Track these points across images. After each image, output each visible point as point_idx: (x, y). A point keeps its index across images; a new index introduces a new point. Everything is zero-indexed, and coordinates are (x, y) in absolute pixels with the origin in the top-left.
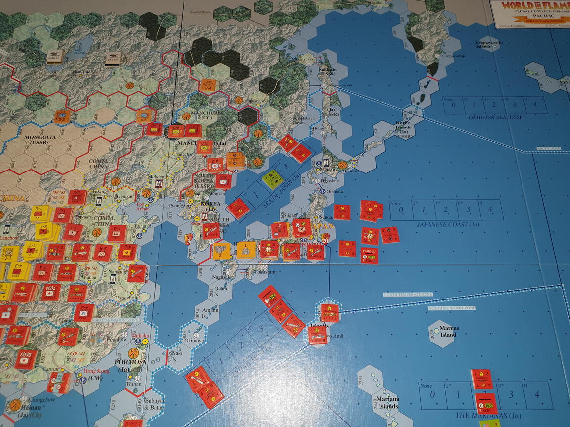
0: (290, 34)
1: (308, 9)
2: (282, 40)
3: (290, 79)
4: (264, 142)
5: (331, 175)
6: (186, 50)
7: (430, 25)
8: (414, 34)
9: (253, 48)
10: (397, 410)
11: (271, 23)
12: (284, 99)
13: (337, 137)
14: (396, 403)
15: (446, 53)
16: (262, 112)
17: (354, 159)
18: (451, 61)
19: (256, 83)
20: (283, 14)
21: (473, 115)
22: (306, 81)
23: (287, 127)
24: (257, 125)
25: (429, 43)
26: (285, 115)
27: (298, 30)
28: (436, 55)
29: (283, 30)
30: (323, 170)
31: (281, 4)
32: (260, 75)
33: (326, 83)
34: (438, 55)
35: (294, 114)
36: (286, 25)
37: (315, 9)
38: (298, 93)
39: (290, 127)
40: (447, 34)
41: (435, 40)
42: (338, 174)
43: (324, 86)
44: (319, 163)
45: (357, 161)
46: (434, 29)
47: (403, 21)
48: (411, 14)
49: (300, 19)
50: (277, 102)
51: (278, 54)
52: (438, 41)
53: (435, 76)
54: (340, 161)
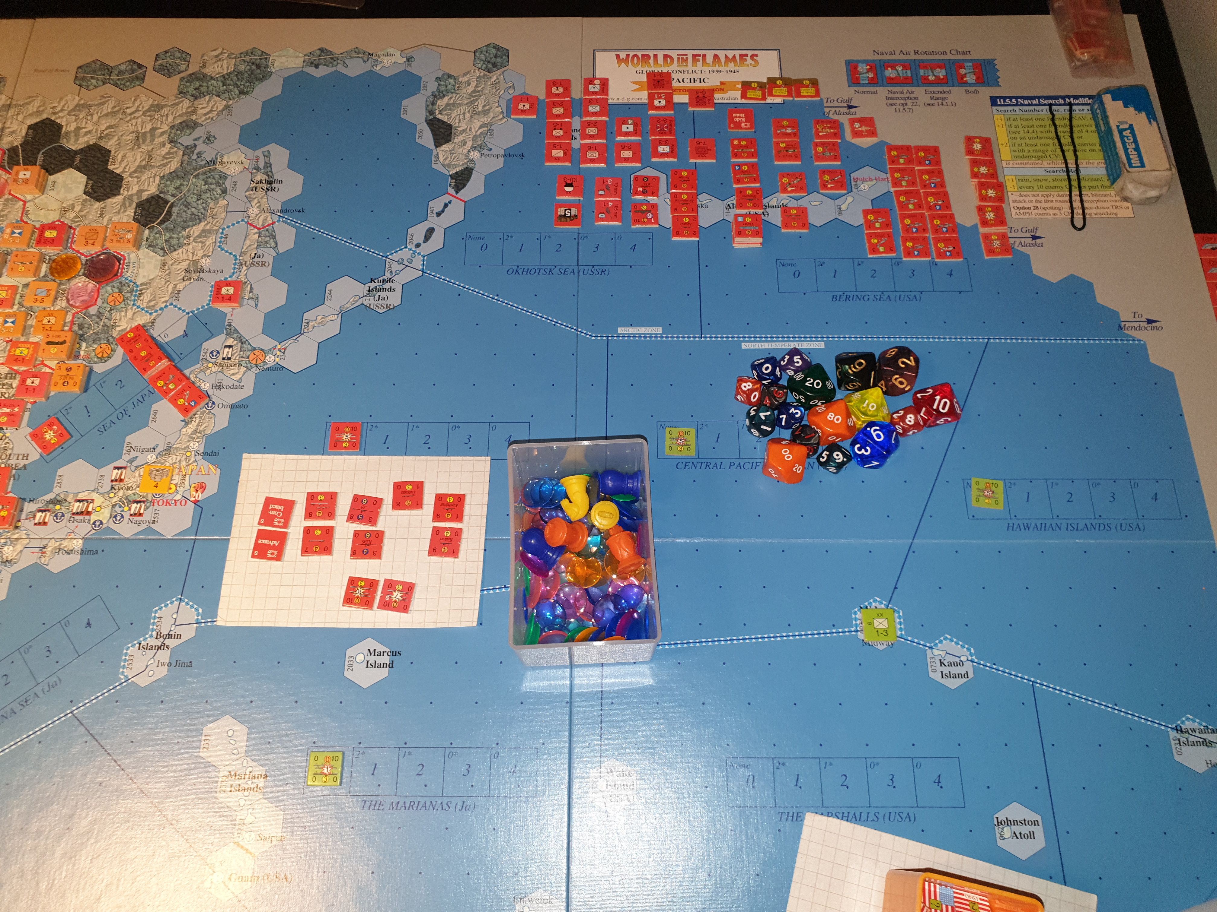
0: (211, 115)
1: (254, 67)
2: (195, 125)
3: (195, 198)
4: (123, 314)
5: (234, 374)
6: (12, 142)
7: (476, 94)
8: (440, 113)
9: (138, 140)
10: (259, 795)
11: (181, 93)
12: (175, 236)
13: (256, 305)
14: (261, 783)
15: (491, 150)
16: (129, 259)
17: (279, 347)
18: (499, 163)
19: (130, 206)
20: (205, 76)
21: (515, 268)
22: (222, 203)
23: (171, 287)
24: (116, 284)
25: (464, 131)
26: (172, 264)
27: (227, 107)
28: (472, 154)
29: (200, 106)
30: (221, 365)
31: (206, 58)
32: (140, 192)
33: (258, 207)
34: (476, 154)
35: (187, 262)
36: (207, 98)
37: (267, 66)
38: (203, 224)
39: (175, 287)
40: (502, 113)
41: (477, 124)
42: (244, 373)
43: (253, 211)
44: (215, 353)
45: (283, 351)
46: (481, 103)
47: (425, 88)
48: (443, 75)
49: (236, 85)
50: (161, 242)
51: (181, 153)
52: (481, 127)
53: (463, 194)
54: (255, 349)
